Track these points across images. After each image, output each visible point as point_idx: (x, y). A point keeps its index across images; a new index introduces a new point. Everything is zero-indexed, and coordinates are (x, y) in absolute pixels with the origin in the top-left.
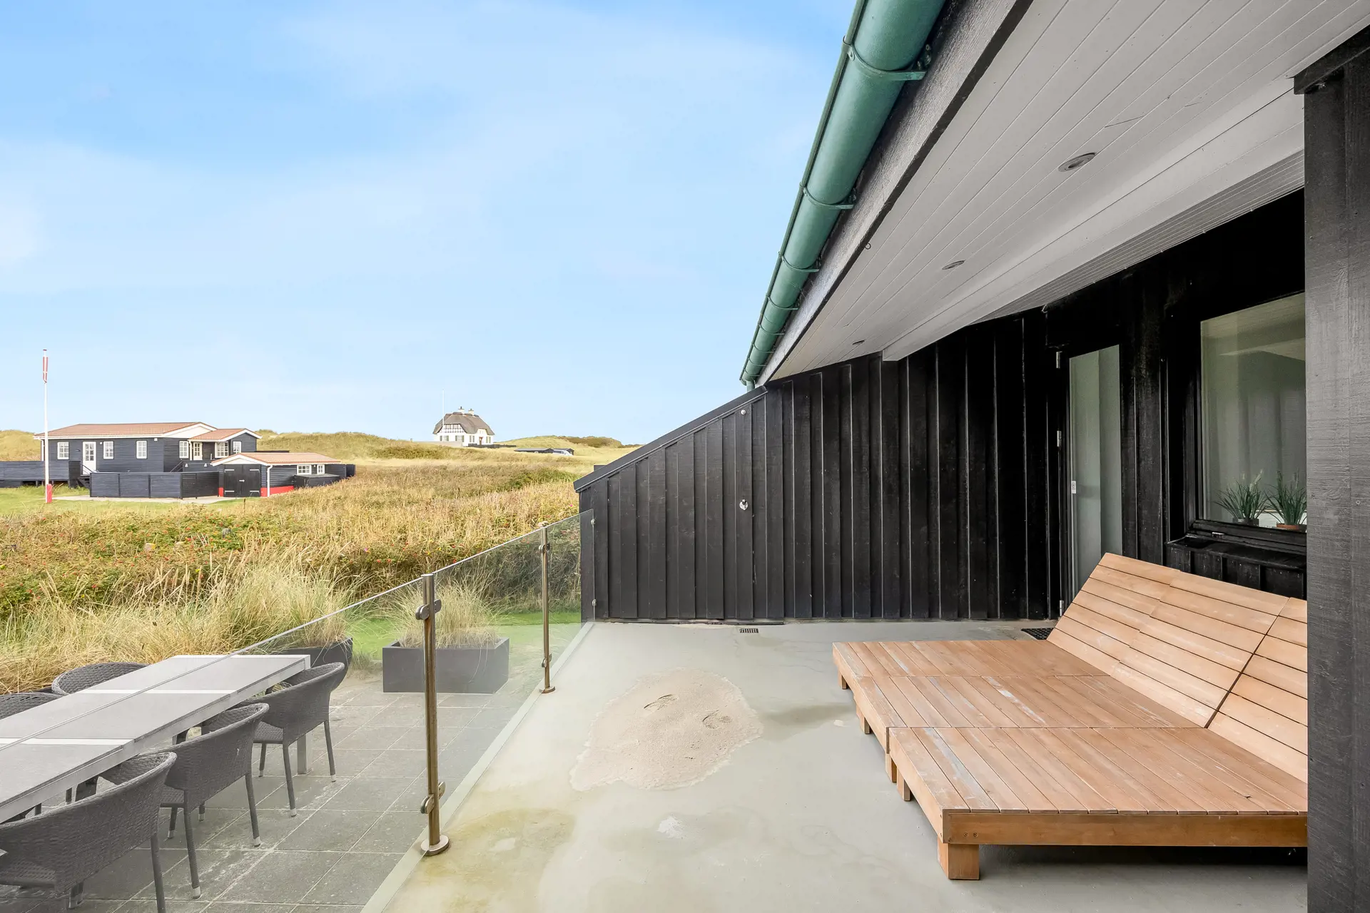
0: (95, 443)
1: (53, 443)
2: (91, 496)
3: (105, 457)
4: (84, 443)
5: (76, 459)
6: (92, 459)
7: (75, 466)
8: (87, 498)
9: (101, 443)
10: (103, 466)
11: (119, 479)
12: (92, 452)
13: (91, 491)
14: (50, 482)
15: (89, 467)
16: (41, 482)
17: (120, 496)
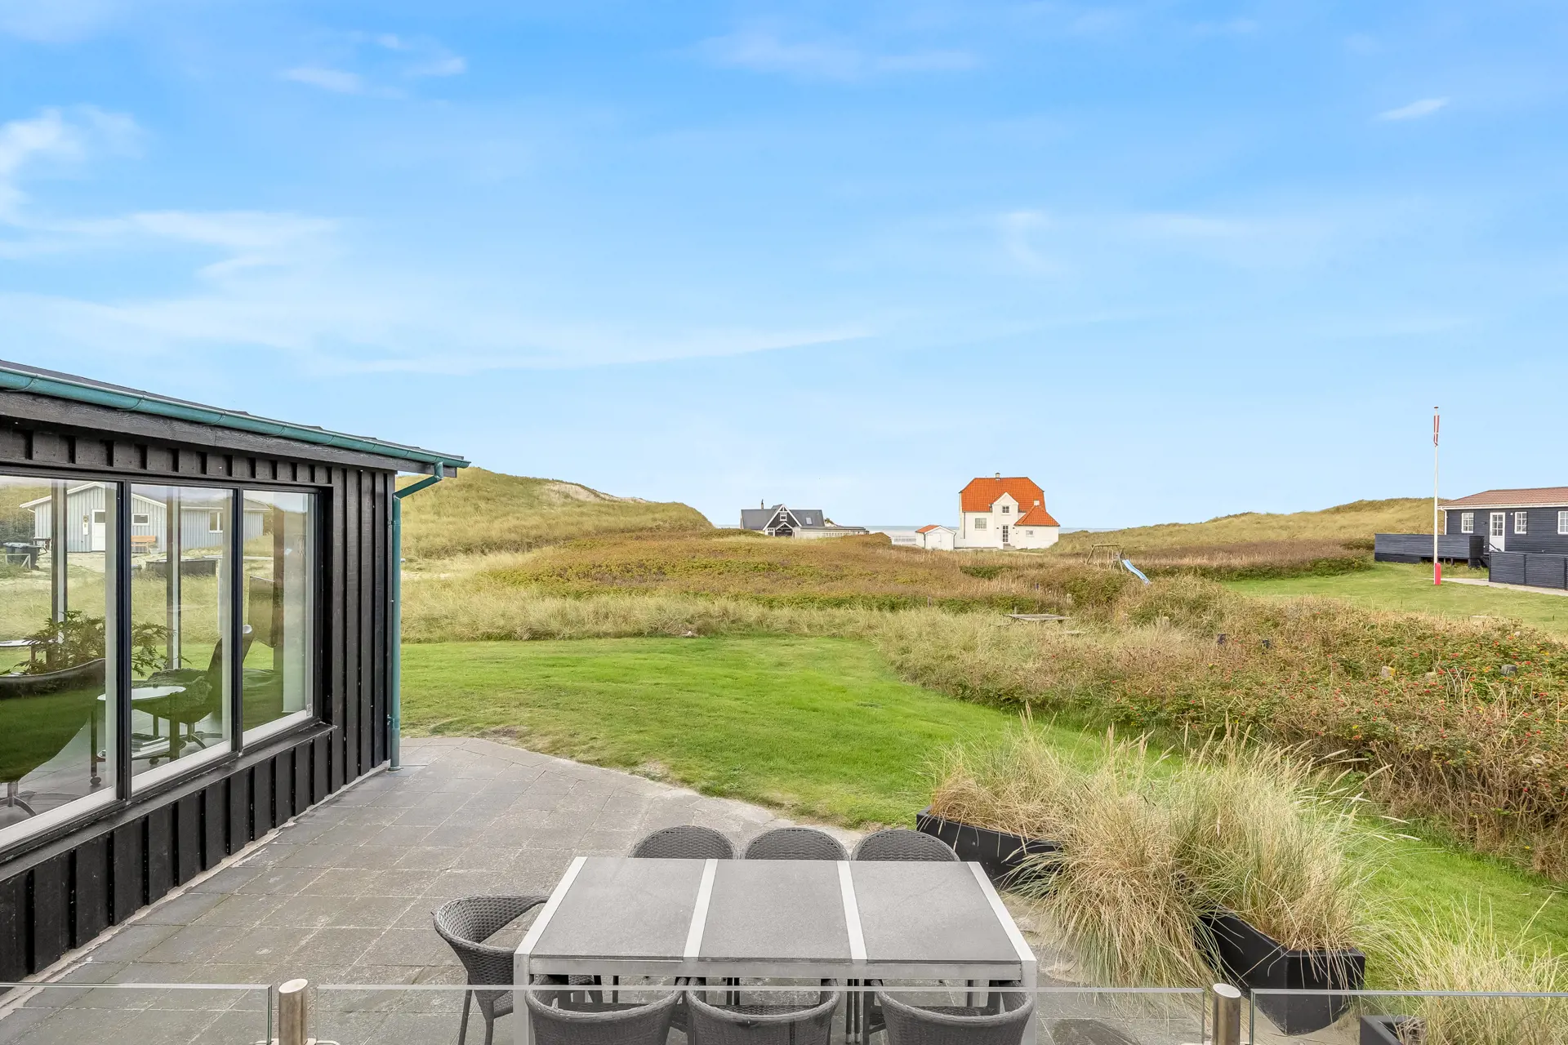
0: (1504, 514)
1: (1453, 516)
2: (1490, 581)
3: (1516, 532)
4: (1492, 514)
5: (1480, 534)
6: (1500, 534)
7: (1479, 544)
8: (1485, 582)
9: (1512, 514)
10: (1513, 543)
11: (1525, 562)
12: (1501, 525)
13: (1490, 573)
14: (1440, 560)
15: (1497, 543)
16: (1430, 560)
17: (1525, 583)
